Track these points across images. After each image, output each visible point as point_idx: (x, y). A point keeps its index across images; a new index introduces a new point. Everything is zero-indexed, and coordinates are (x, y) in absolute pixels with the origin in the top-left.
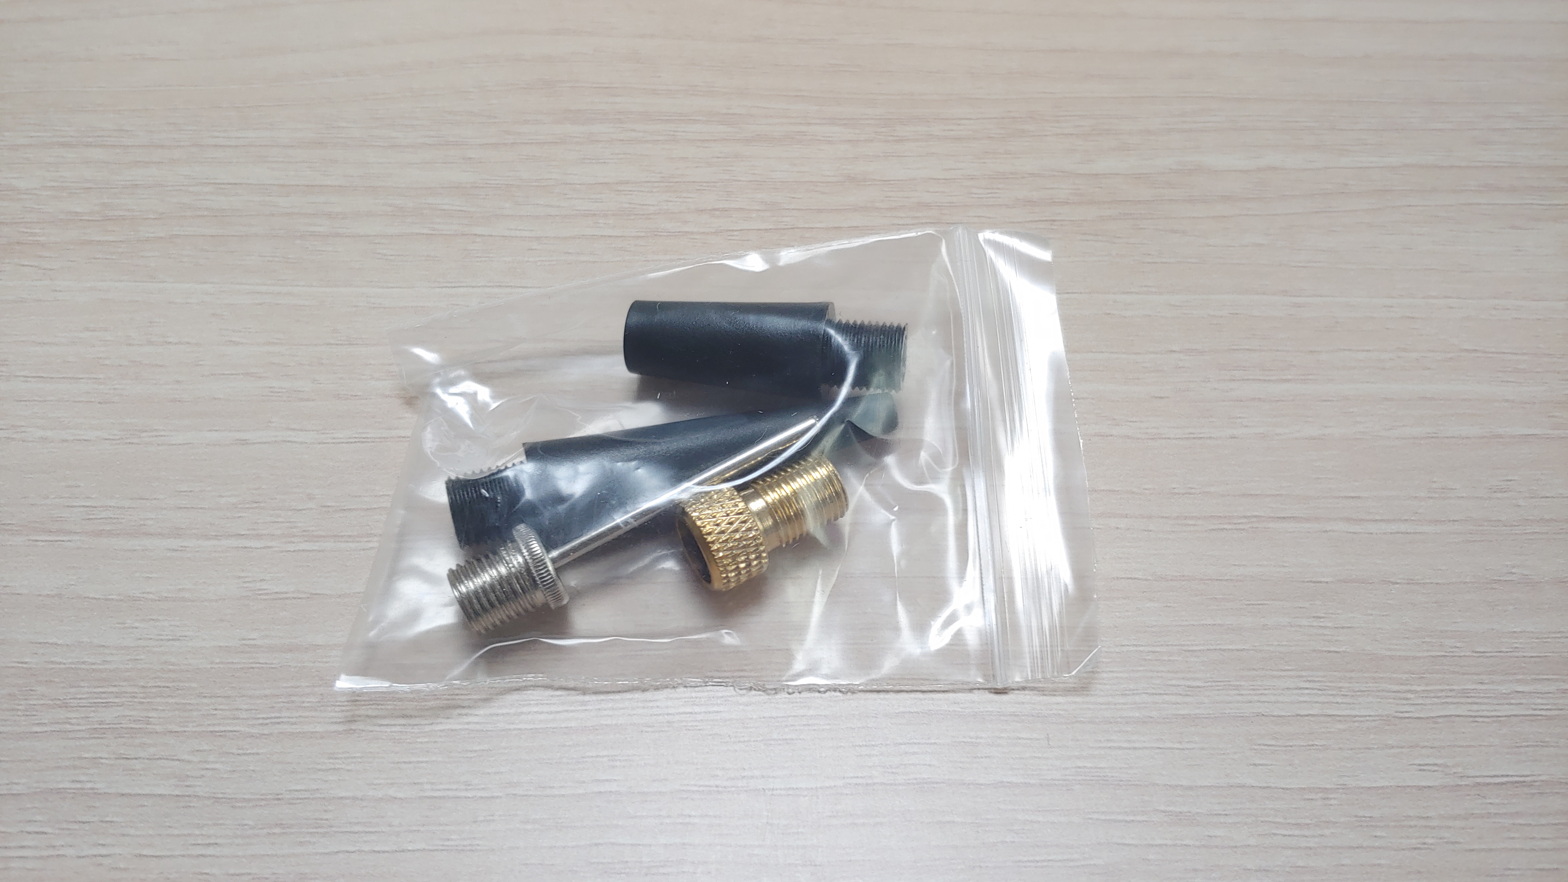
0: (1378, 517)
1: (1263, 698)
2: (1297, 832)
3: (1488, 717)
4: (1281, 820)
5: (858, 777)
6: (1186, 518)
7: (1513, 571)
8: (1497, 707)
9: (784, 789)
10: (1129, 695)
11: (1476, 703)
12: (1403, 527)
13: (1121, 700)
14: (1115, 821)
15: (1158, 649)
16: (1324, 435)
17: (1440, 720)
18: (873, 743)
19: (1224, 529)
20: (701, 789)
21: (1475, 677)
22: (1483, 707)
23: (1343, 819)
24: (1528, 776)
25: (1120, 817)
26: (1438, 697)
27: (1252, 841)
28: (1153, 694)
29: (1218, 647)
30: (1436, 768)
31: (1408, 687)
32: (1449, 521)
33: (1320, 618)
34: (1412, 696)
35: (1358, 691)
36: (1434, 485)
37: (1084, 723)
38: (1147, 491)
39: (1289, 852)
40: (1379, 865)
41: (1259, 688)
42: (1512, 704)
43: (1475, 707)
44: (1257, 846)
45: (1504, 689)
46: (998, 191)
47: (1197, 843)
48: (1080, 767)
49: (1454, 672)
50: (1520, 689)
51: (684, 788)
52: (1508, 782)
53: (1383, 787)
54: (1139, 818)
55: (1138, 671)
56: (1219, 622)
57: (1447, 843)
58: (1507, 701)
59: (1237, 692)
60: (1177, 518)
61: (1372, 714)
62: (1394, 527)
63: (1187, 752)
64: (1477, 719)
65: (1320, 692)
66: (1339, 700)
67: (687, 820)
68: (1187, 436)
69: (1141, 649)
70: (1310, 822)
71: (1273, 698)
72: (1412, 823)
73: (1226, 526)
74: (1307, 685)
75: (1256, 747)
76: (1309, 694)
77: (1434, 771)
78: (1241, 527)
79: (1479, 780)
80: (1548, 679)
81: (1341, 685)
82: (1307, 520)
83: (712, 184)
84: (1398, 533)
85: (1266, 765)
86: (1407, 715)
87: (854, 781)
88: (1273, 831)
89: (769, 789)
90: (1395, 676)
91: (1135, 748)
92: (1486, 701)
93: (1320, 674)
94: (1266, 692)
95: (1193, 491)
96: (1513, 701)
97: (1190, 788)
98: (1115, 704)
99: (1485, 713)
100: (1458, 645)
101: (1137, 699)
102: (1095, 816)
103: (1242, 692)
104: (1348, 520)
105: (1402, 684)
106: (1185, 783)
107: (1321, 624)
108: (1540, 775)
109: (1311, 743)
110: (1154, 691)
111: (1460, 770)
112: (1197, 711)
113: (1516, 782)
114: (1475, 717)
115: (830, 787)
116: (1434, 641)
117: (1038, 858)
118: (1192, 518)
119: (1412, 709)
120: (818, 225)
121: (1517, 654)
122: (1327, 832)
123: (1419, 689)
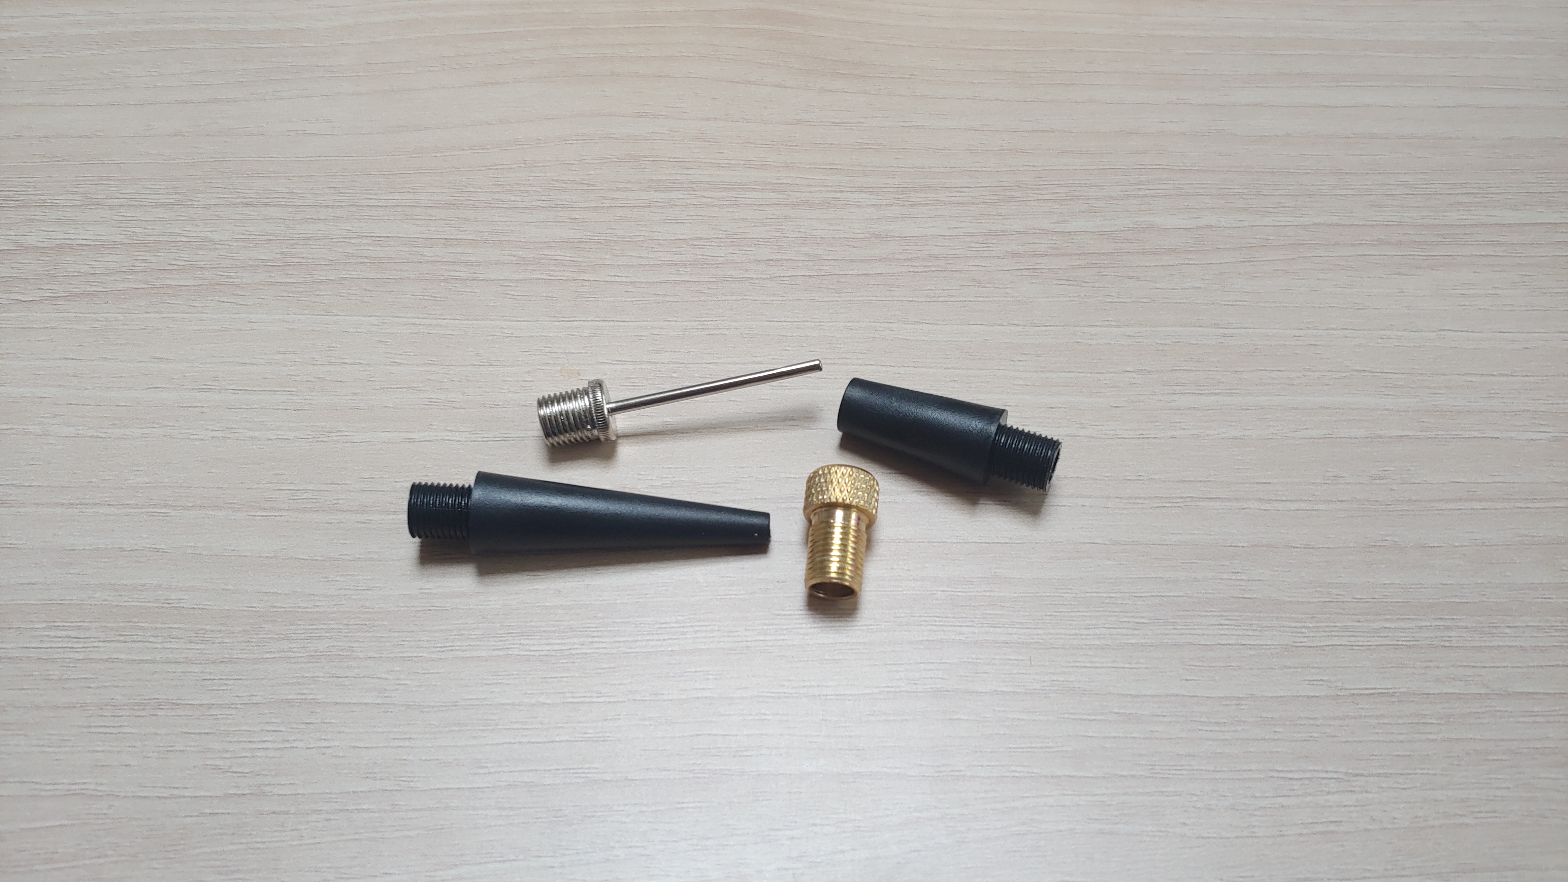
0: (1284, 498)
1: (1193, 632)
2: (1217, 728)
3: (1362, 646)
4: (1205, 720)
5: (889, 687)
6: (1136, 498)
7: (1387, 538)
8: (1369, 639)
9: (835, 695)
10: (1091, 628)
11: (1353, 636)
12: (1303, 506)
13: (1086, 632)
14: (1081, 719)
15: (1113, 595)
16: (1244, 435)
17: (1326, 648)
18: (900, 662)
19: (1165, 506)
20: (773, 695)
21: (1354, 617)
22: (1359, 639)
23: (1251, 719)
24: (1391, 689)
25: (1085, 717)
26: (1326, 631)
27: (1183, 735)
28: (1110, 628)
29: (1160, 594)
30: (1321, 683)
31: (1303, 624)
32: (1339, 501)
33: (1238, 573)
34: (1306, 631)
35: (1265, 627)
36: (1328, 474)
37: (1057, 648)
38: (1106, 478)
39: (1211, 743)
40: (1278, 752)
41: (1190, 624)
42: (1381, 637)
43: (1353, 639)
44: (1186, 738)
45: (1375, 625)
46: (991, 245)
47: (1142, 736)
48: (1054, 681)
49: (1338, 613)
50: (1388, 625)
51: (760, 694)
52: (1375, 693)
53: (1282, 697)
54: (1098, 718)
55: (1098, 611)
56: (1161, 576)
57: (1328, 736)
58: (1378, 635)
59: (1173, 627)
60: (1129, 498)
61: (1275, 643)
62: (1296, 506)
63: (1134, 670)
64: (1354, 648)
65: (1236, 628)
66: (1250, 633)
67: (764, 717)
68: (1137, 436)
69: (1101, 595)
70: (1226, 721)
71: (1200, 632)
72: (1303, 722)
73: (1167, 505)
74: (1227, 622)
75: (1187, 667)
76: (1227, 629)
77: (1320, 685)
78: (1178, 505)
79: (1353, 692)
80: (1409, 619)
81: (1251, 622)
82: (1229, 500)
83: (767, 240)
84: (1300, 510)
85: (1195, 680)
86: (1301, 644)
87: (887, 689)
88: (1199, 728)
89: (823, 695)
90: (1293, 616)
91: (1096, 668)
92: (1362, 634)
93: (1236, 614)
94: (1196, 627)
95: (1141, 478)
96: (1382, 635)
97: (1137, 696)
98: (1081, 635)
99: (1361, 643)
100: (1342, 593)
101: (1098, 631)
102: (1066, 716)
103: (1177, 627)
104: (1260, 500)
105: (1298, 622)
106: (1133, 692)
107: (1239, 578)
108: (1399, 688)
109: (1228, 664)
110: (1110, 626)
111: (1340, 684)
112: (1143, 641)
113: (1381, 693)
114: (1353, 646)
115: (868, 694)
116: (1324, 590)
117: (1023, 746)
118: (1140, 498)
119: (1305, 640)
120: (851, 272)
121: (1385, 600)
122: (1239, 728)
123: (1311, 625)
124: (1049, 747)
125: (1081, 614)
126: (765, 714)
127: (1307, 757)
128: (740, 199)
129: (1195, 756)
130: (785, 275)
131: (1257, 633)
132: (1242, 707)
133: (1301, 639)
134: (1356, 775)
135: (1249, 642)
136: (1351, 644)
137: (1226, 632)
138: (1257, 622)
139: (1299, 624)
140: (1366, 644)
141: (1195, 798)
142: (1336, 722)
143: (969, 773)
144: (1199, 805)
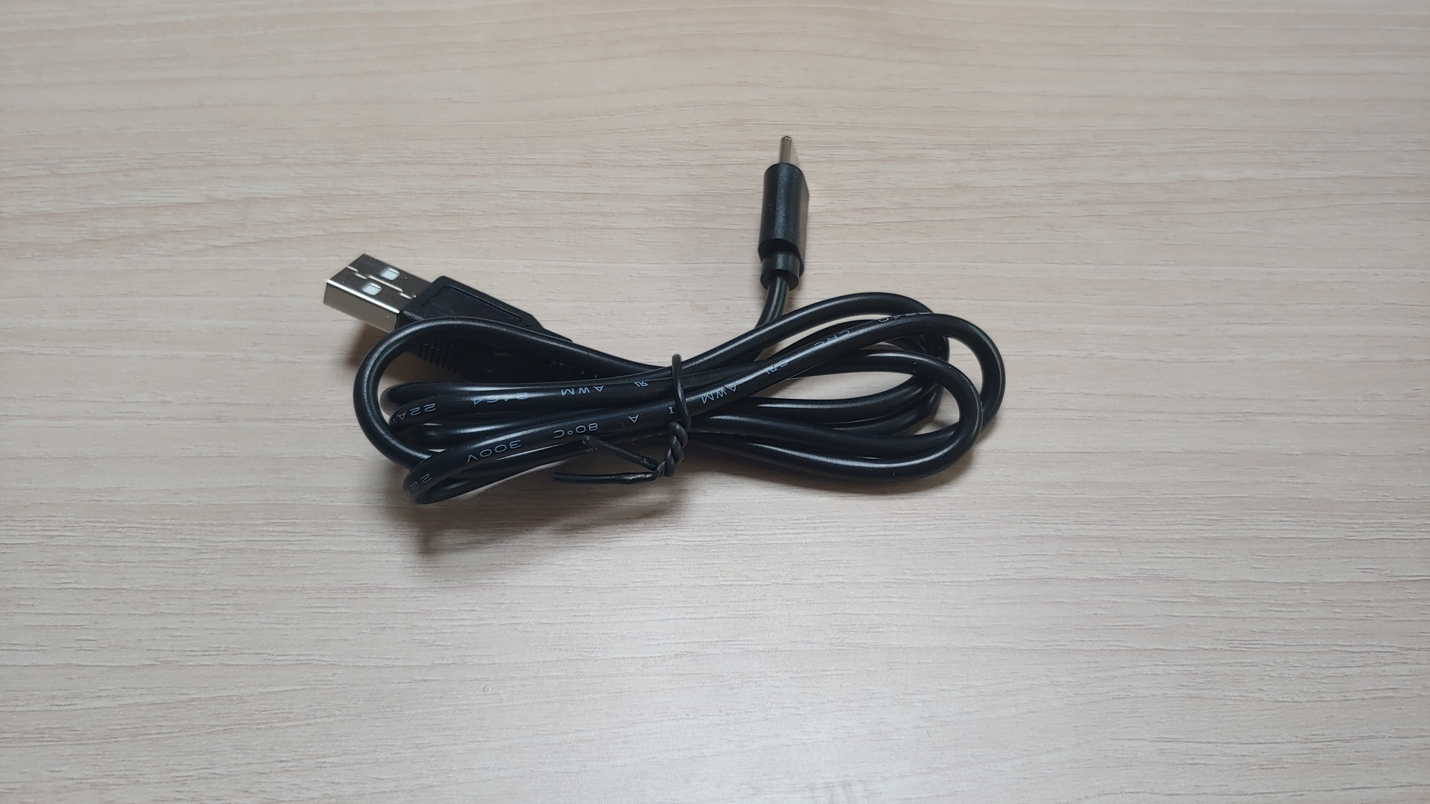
124: (1141, 625)
125: (1161, 512)
126: (892, 597)
127: (1365, 634)
128: (835, 156)
129: (1266, 632)
130: (880, 221)
131: (1315, 528)
132: (1305, 591)
133: (1353, 534)
134: (1409, 649)
135: (1307, 536)
136: (1397, 538)
137: (1287, 527)
138: (1313, 519)
139: (1351, 521)
140: (1410, 537)
141: (1269, 669)
142: (1388, 604)
143: (1073, 647)
144: (1273, 674)
